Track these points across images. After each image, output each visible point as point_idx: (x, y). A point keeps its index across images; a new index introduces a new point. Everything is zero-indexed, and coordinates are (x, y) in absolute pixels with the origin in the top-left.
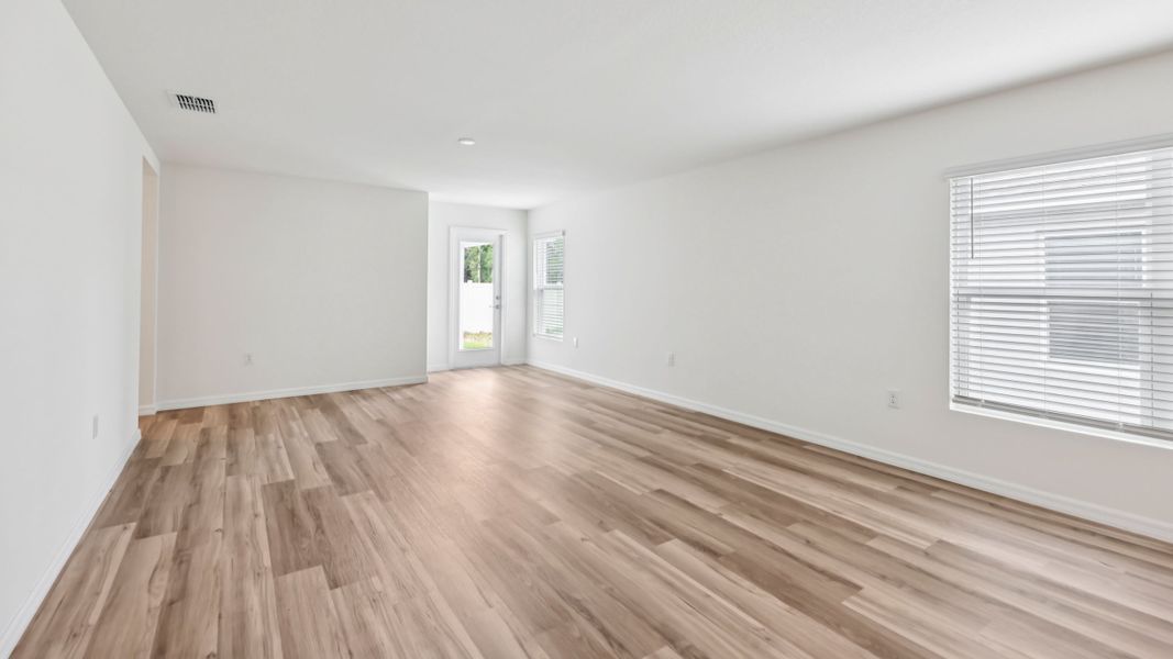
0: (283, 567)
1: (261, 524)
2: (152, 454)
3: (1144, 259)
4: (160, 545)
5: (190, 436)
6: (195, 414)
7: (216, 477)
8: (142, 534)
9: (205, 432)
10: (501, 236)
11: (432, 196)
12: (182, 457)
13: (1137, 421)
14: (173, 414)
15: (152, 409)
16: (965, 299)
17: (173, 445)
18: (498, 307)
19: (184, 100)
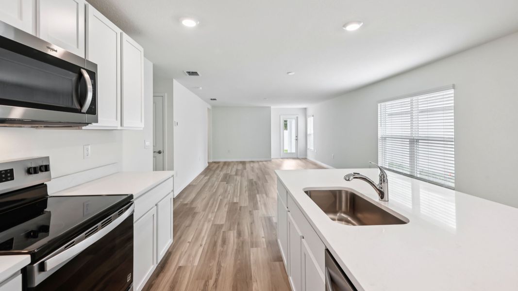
0: (221, 181)
1: (221, 178)
2: (210, 167)
3: (414, 125)
4: (207, 178)
5: (216, 165)
6: (218, 163)
7: (218, 172)
8: (205, 176)
9: (219, 166)
10: (297, 117)
11: (272, 107)
12: (214, 168)
13: (409, 173)
14: (215, 162)
15: (211, 161)
16: (384, 138)
17: (212, 167)
18: (297, 140)
19: (212, 99)
